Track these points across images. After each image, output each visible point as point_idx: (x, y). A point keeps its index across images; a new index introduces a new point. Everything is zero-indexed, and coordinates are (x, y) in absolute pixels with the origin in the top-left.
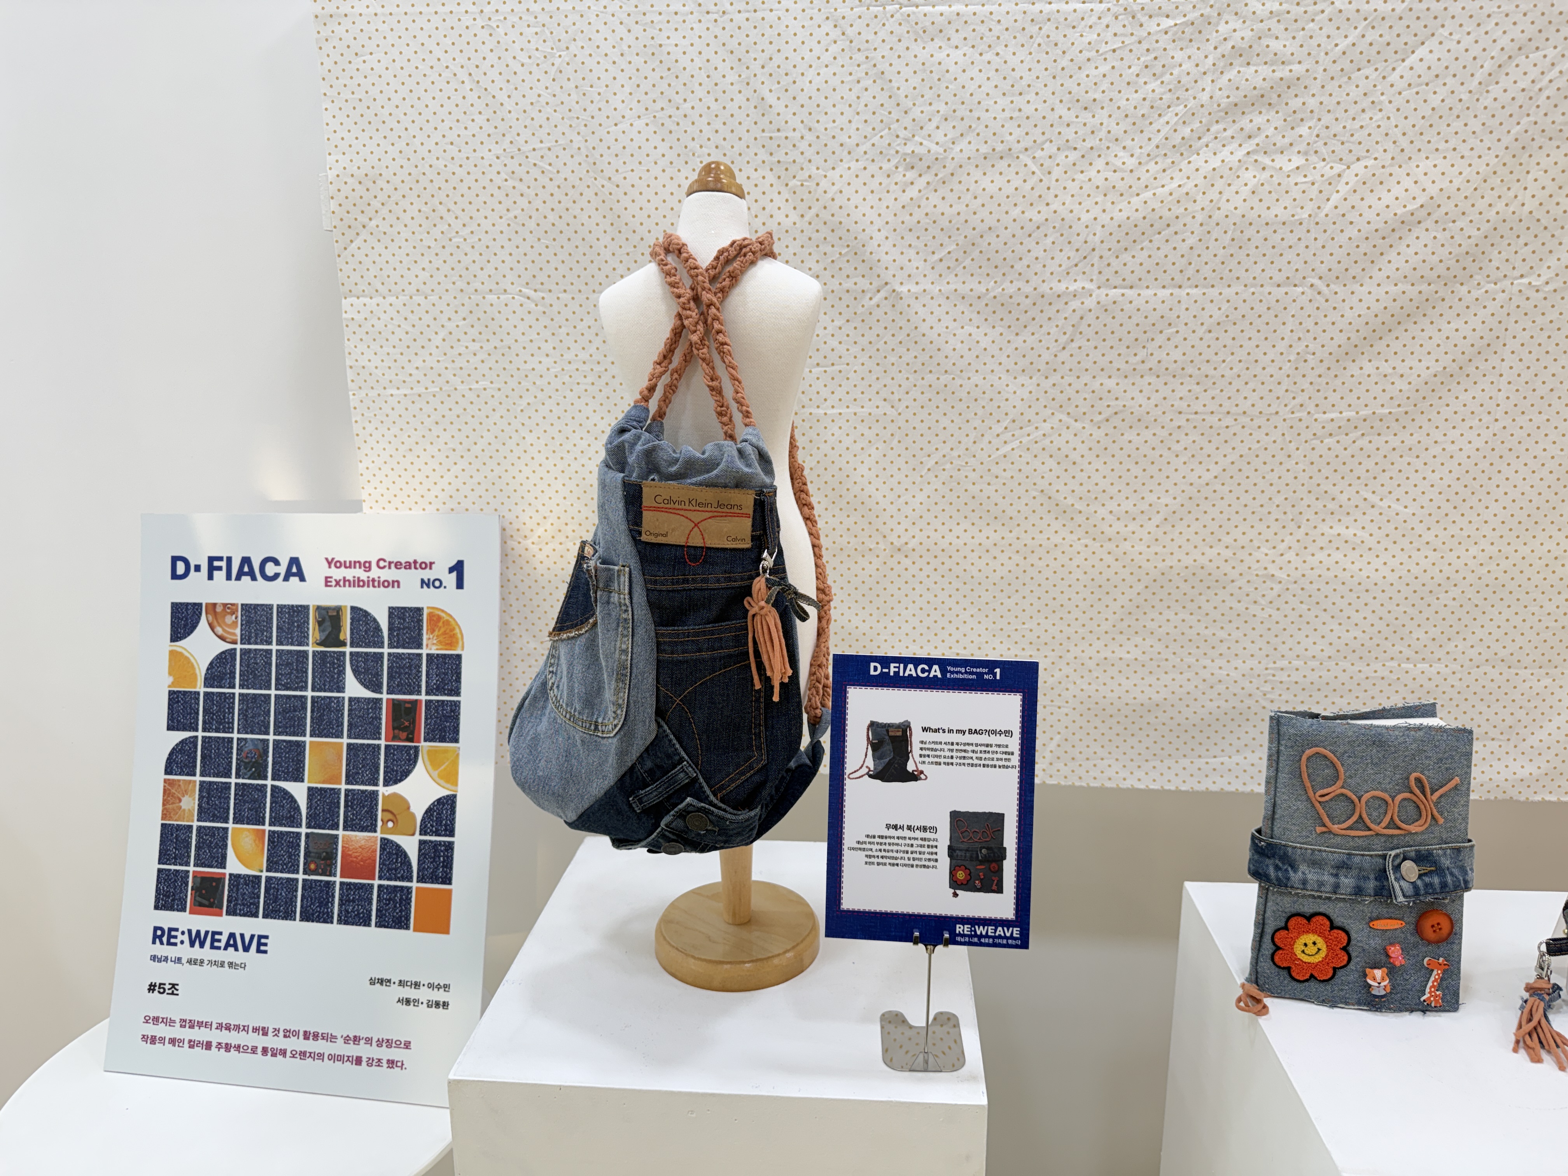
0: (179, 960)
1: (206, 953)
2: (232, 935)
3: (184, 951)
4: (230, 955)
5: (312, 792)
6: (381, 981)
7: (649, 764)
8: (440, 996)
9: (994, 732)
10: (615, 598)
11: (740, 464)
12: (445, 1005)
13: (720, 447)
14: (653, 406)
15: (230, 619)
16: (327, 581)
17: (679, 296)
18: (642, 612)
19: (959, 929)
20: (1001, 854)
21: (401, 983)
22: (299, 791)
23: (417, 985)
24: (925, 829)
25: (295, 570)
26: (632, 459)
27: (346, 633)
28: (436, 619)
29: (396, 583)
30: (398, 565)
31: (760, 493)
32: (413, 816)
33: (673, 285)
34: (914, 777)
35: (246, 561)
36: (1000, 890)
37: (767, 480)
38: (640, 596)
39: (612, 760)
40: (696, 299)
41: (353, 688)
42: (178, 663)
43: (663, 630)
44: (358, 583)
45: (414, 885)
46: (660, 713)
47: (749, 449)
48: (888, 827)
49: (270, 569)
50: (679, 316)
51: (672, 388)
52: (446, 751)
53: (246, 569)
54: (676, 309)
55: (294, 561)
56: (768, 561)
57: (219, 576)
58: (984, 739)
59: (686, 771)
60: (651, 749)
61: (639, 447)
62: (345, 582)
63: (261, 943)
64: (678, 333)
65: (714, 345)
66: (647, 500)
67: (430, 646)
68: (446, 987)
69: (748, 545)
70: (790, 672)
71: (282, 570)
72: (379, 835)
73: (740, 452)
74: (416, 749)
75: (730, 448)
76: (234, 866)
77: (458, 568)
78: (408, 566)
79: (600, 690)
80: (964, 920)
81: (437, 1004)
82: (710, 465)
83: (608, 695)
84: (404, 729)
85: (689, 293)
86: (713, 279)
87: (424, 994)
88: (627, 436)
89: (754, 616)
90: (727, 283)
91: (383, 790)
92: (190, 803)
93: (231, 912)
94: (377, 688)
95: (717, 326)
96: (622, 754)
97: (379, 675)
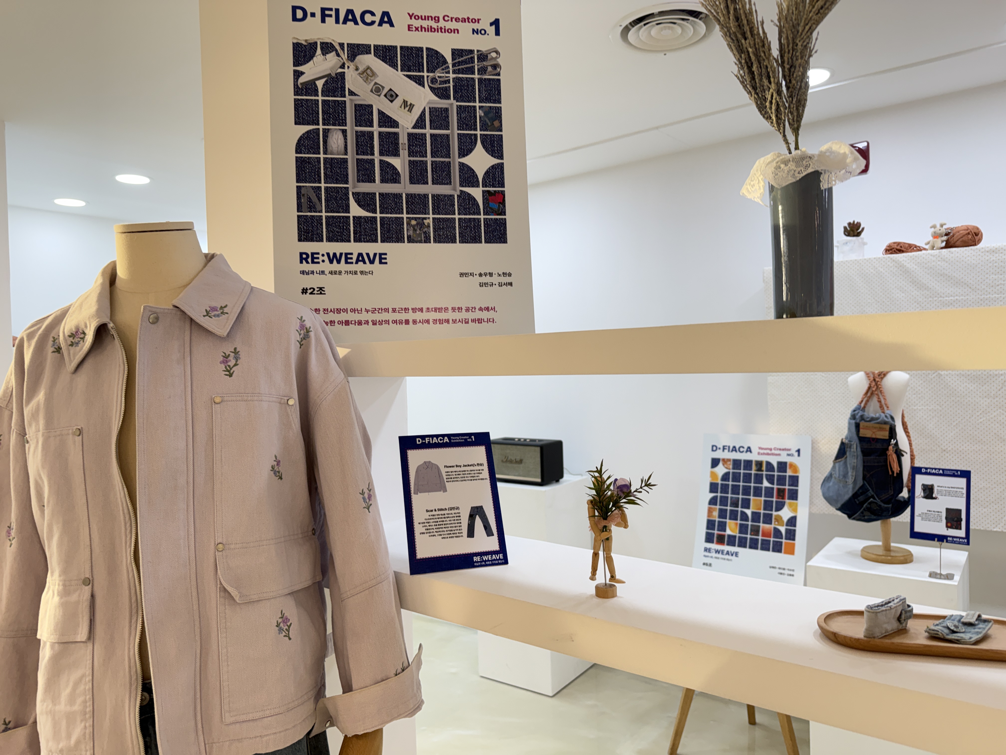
0: (712, 557)
1: (720, 555)
2: (728, 552)
3: (714, 554)
4: (727, 557)
5: (753, 513)
6: (773, 567)
7: (861, 491)
8: (791, 573)
9: (958, 488)
10: (852, 450)
11: (886, 419)
12: (793, 575)
13: (880, 415)
14: (862, 405)
15: (729, 463)
16: (759, 453)
17: (870, 379)
18: (859, 453)
19: (949, 539)
20: (961, 520)
21: (780, 568)
22: (749, 512)
23: (784, 569)
24: (938, 512)
25: (749, 450)
26: (857, 417)
27: (764, 468)
28: (791, 465)
29: (779, 455)
30: (780, 449)
31: (891, 426)
32: (783, 522)
33: (868, 377)
34: (935, 498)
35: (734, 447)
36: (960, 529)
37: (893, 423)
38: (859, 449)
39: (851, 490)
40: (874, 380)
41: (766, 484)
42: (713, 475)
43: (865, 458)
44: (768, 454)
45: (784, 541)
46: (864, 478)
47: (888, 415)
48: (928, 511)
49: (742, 449)
50: (870, 384)
51: (867, 401)
52: (794, 503)
53: (734, 449)
54: (869, 382)
55: (749, 448)
56: (893, 442)
57: (726, 451)
58: (955, 490)
59: (871, 492)
60: (861, 488)
61: (859, 414)
62: (764, 454)
63: (736, 554)
64: (869, 388)
65: (879, 391)
66: (861, 426)
67: (789, 473)
68: (793, 570)
69: (887, 438)
70: (899, 469)
71: (745, 450)
72: (773, 526)
73: (886, 416)
74: (785, 502)
75: (883, 415)
76: (728, 532)
77: (798, 451)
78: (783, 450)
79: (847, 473)
80: (950, 537)
81: (790, 575)
82: (878, 419)
83: (850, 474)
84: (780, 496)
85: (872, 379)
86: (879, 375)
87: (786, 572)
88: (856, 412)
89: (889, 455)
90: (882, 376)
91: (774, 513)
92: (716, 514)
93: (728, 544)
94: (773, 484)
95: (880, 386)
96: (853, 488)
97: (773, 480)
